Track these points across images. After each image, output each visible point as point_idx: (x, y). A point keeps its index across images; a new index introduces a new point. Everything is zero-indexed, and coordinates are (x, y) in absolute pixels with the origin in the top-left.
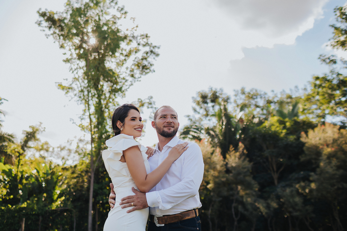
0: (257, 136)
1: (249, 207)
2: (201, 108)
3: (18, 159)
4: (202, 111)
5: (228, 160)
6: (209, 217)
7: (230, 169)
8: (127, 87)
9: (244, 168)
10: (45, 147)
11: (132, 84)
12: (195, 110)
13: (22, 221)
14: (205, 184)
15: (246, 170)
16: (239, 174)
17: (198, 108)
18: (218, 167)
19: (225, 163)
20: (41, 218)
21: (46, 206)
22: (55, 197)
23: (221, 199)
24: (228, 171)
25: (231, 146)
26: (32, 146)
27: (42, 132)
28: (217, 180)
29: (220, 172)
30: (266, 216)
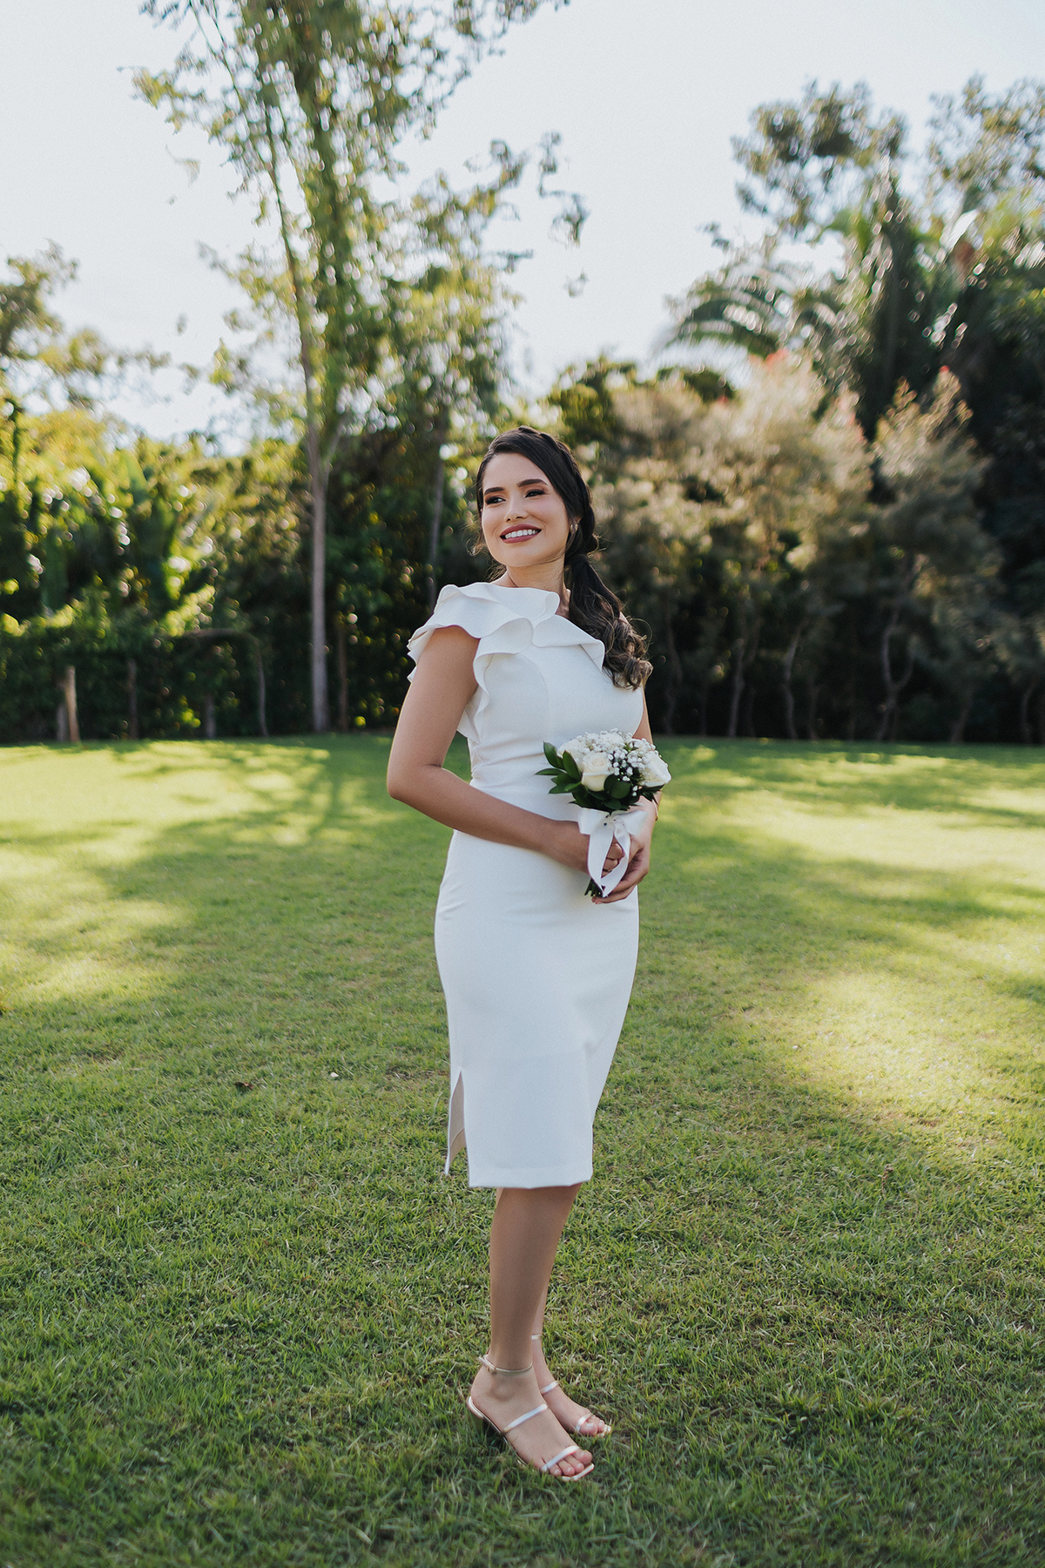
0: (1025, 335)
1: (952, 643)
2: (775, 184)
3: (11, 427)
4: (779, 202)
5: (883, 445)
6: (788, 675)
7: (890, 484)
8: (446, 86)
9: (948, 482)
10: (86, 354)
11: (465, 73)
12: (747, 198)
13: (63, 676)
14: (780, 547)
15: (955, 491)
16: (924, 506)
17: (757, 186)
18: (842, 478)
19: (871, 458)
20: (133, 668)
21: (145, 621)
22: (175, 585)
23: (837, 608)
24: (881, 491)
25: (903, 387)
26: (32, 349)
27: (64, 282)
28: (831, 531)
29: (843, 498)
30: (1015, 680)
